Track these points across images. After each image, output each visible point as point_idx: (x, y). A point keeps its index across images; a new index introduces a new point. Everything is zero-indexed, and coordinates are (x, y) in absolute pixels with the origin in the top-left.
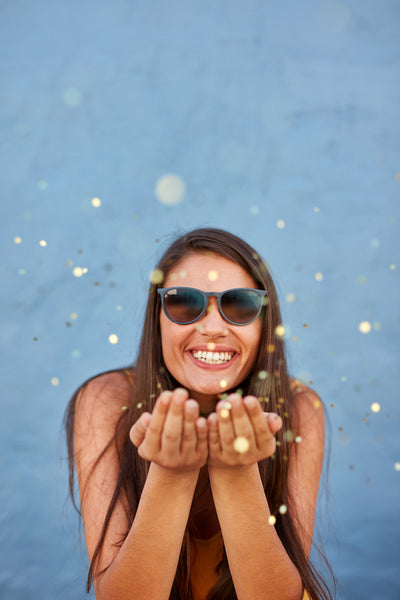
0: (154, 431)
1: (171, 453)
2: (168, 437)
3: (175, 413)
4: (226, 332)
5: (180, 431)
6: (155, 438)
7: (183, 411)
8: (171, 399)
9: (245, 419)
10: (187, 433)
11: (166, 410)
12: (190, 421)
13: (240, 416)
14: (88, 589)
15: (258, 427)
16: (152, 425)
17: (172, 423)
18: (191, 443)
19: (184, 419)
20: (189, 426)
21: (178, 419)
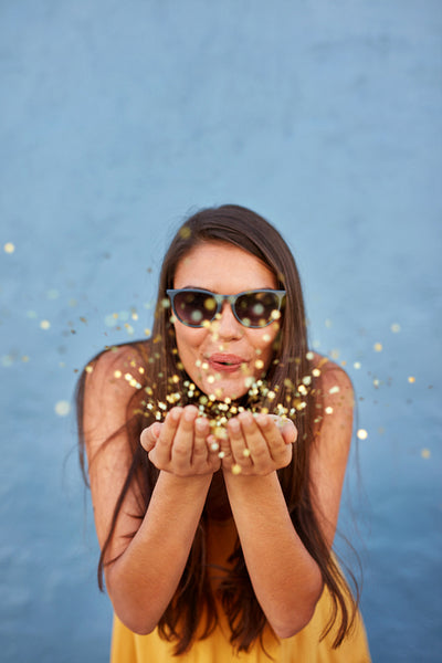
0: (164, 444)
1: (181, 465)
2: (178, 452)
3: (185, 429)
4: (239, 335)
5: (191, 445)
6: (165, 450)
7: (193, 427)
8: (181, 415)
9: (258, 435)
10: (197, 447)
11: (176, 424)
12: (201, 437)
13: (252, 433)
14: (101, 586)
15: (271, 441)
16: (162, 438)
17: (182, 439)
18: (201, 457)
19: (194, 434)
20: (199, 441)
21: (189, 435)
